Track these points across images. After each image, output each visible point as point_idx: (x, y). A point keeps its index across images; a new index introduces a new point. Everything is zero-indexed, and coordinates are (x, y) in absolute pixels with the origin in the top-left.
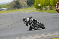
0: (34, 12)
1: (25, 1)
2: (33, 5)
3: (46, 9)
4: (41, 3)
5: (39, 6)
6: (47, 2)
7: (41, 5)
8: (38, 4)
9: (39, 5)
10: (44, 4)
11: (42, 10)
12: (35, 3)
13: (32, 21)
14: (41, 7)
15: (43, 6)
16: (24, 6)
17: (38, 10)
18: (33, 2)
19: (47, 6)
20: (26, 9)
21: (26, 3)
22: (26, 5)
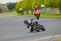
0: (15, 17)
1: (6, 6)
2: (14, 9)
3: (27, 14)
4: (22, 7)
5: (20, 11)
6: (29, 6)
7: (22, 9)
8: (19, 8)
9: (21, 9)
10: (26, 8)
11: (23, 14)
12: (16, 8)
13: (34, 23)
14: (22, 11)
15: (24, 10)
16: (5, 11)
17: (19, 15)
18: (14, 6)
19: (29, 10)
20: (7, 14)
21: (6, 7)
22: (7, 9)
